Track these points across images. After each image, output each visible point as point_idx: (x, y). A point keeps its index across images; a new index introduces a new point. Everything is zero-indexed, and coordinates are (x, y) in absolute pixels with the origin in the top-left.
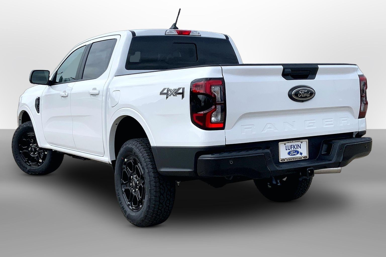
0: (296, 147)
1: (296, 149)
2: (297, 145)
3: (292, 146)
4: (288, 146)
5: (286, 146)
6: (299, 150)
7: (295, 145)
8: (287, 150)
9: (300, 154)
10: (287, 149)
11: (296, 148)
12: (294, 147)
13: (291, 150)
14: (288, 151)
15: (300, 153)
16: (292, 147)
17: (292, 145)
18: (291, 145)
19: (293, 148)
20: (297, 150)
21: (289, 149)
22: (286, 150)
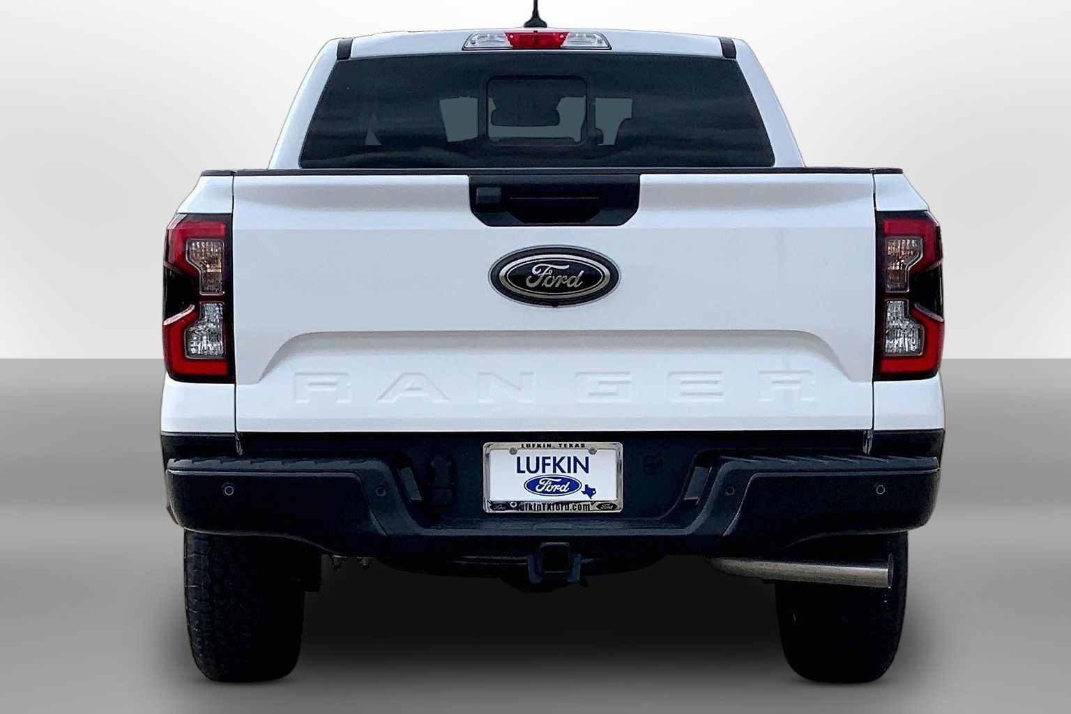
0: (564, 465)
1: (567, 474)
2: (569, 458)
3: (547, 461)
4: (528, 458)
5: (519, 458)
6: (580, 475)
7: (563, 458)
8: (524, 472)
9: (584, 493)
10: (523, 467)
11: (566, 470)
12: (556, 465)
13: (540, 473)
14: (529, 476)
15: (583, 489)
16: (549, 464)
17: (549, 458)
18: (544, 459)
19: (549, 470)
20: (572, 475)
21: (533, 468)
22: (519, 471)
